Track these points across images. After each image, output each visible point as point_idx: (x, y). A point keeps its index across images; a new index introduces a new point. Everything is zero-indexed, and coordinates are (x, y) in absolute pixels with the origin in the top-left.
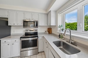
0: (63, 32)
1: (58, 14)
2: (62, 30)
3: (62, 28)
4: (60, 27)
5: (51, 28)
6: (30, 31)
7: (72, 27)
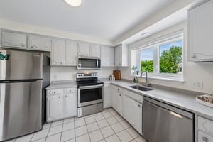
0: (139, 76)
1: (132, 51)
2: (138, 72)
3: (136, 70)
4: (134, 69)
5: (119, 71)
6: (85, 75)
7: (147, 66)
